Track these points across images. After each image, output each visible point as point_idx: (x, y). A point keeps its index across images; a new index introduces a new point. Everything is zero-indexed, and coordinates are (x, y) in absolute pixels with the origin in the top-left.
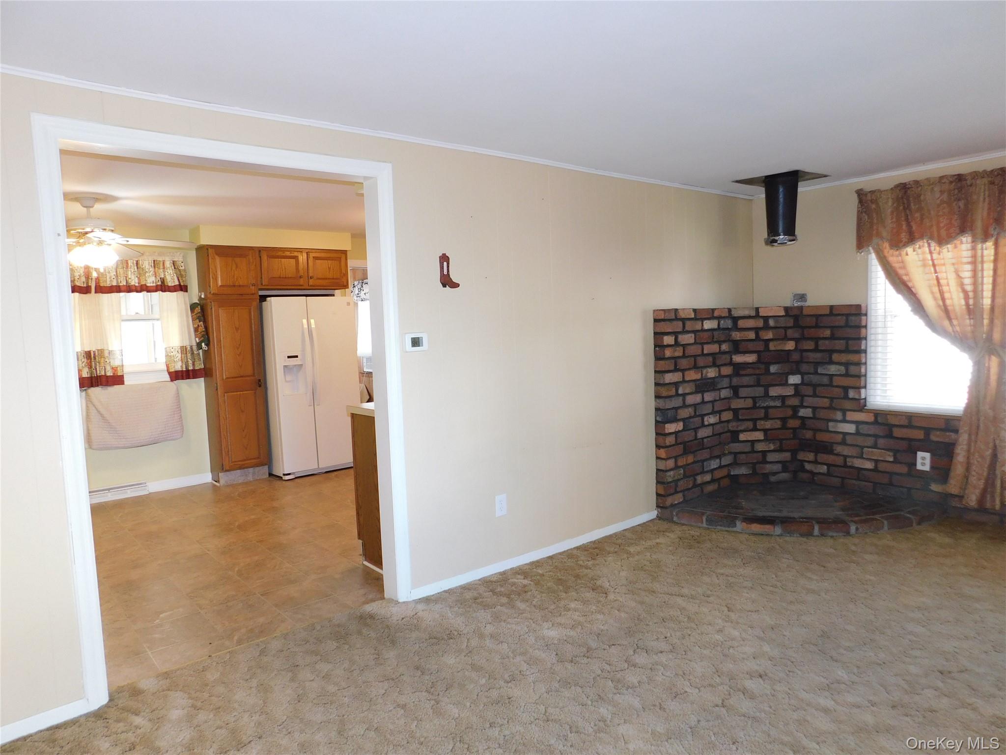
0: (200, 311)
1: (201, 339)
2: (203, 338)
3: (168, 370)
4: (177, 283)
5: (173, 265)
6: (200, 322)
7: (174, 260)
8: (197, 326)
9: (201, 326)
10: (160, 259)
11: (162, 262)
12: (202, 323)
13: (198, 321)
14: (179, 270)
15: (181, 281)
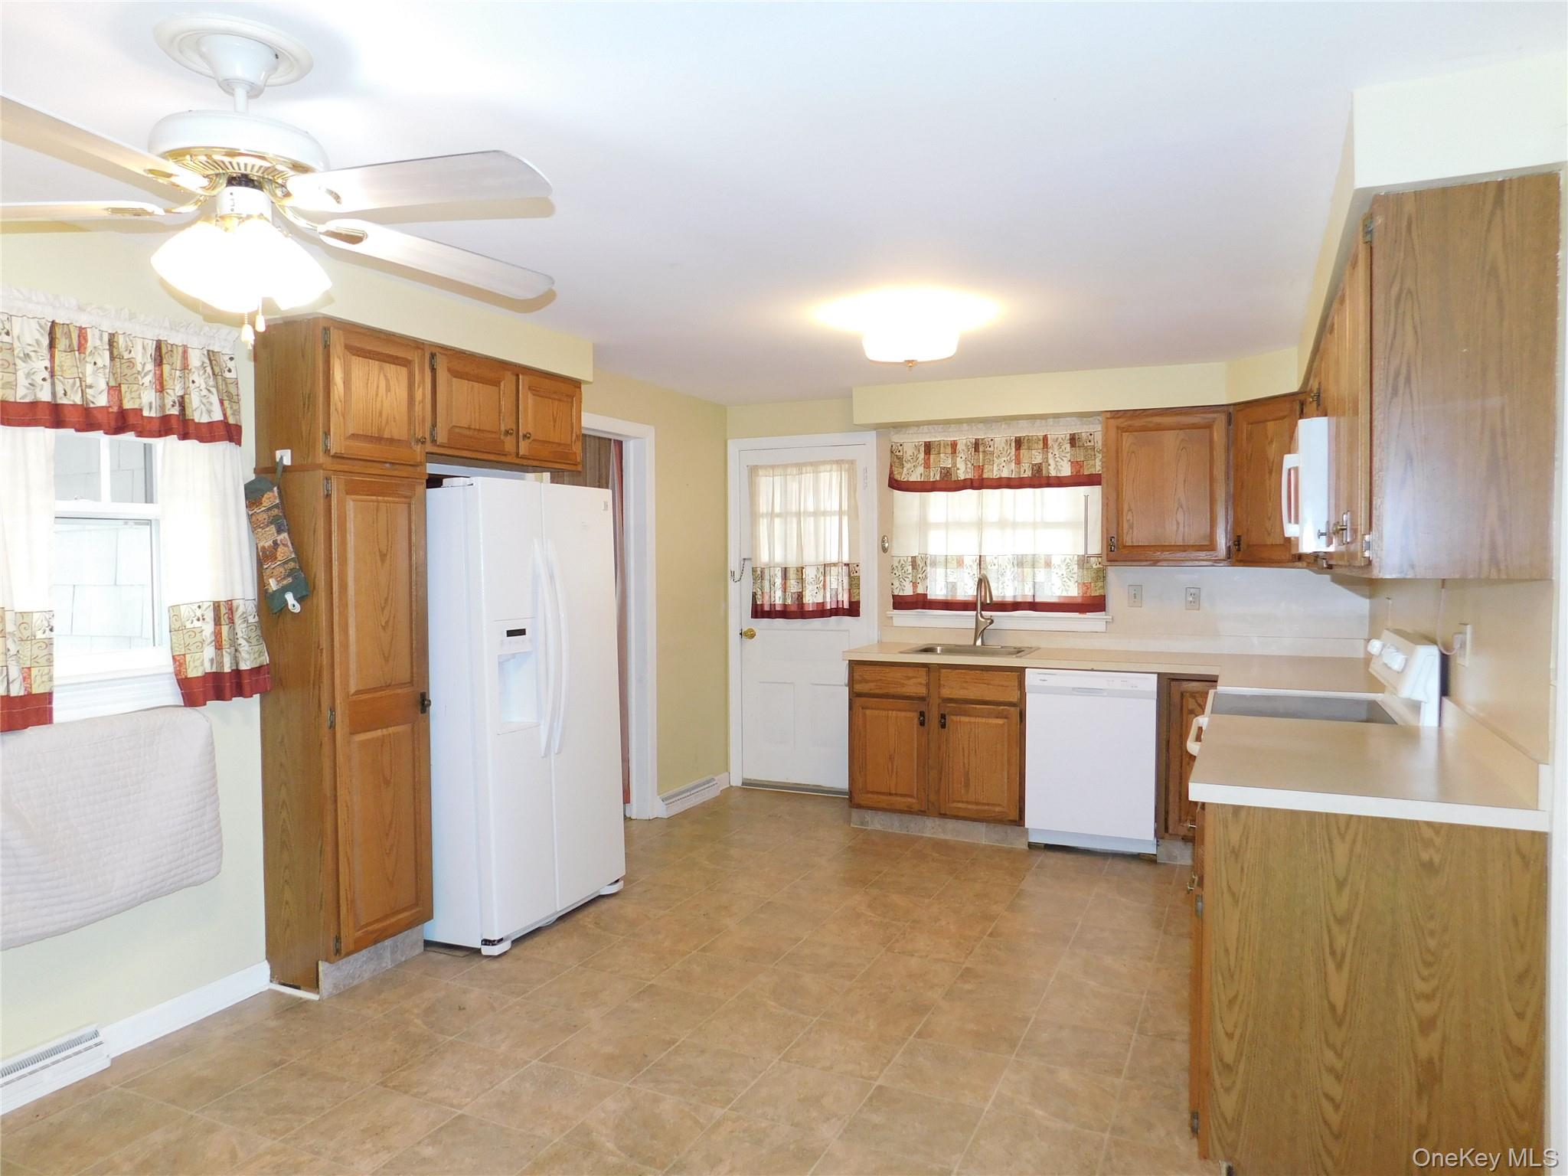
0: (277, 501)
1: (285, 582)
2: (290, 580)
3: (177, 673)
4: (218, 416)
5: (207, 361)
6: (279, 532)
7: (211, 348)
8: (271, 542)
9: (285, 545)
10: (175, 339)
11: (180, 350)
12: (285, 535)
13: (273, 529)
14: (225, 379)
15: (229, 412)
